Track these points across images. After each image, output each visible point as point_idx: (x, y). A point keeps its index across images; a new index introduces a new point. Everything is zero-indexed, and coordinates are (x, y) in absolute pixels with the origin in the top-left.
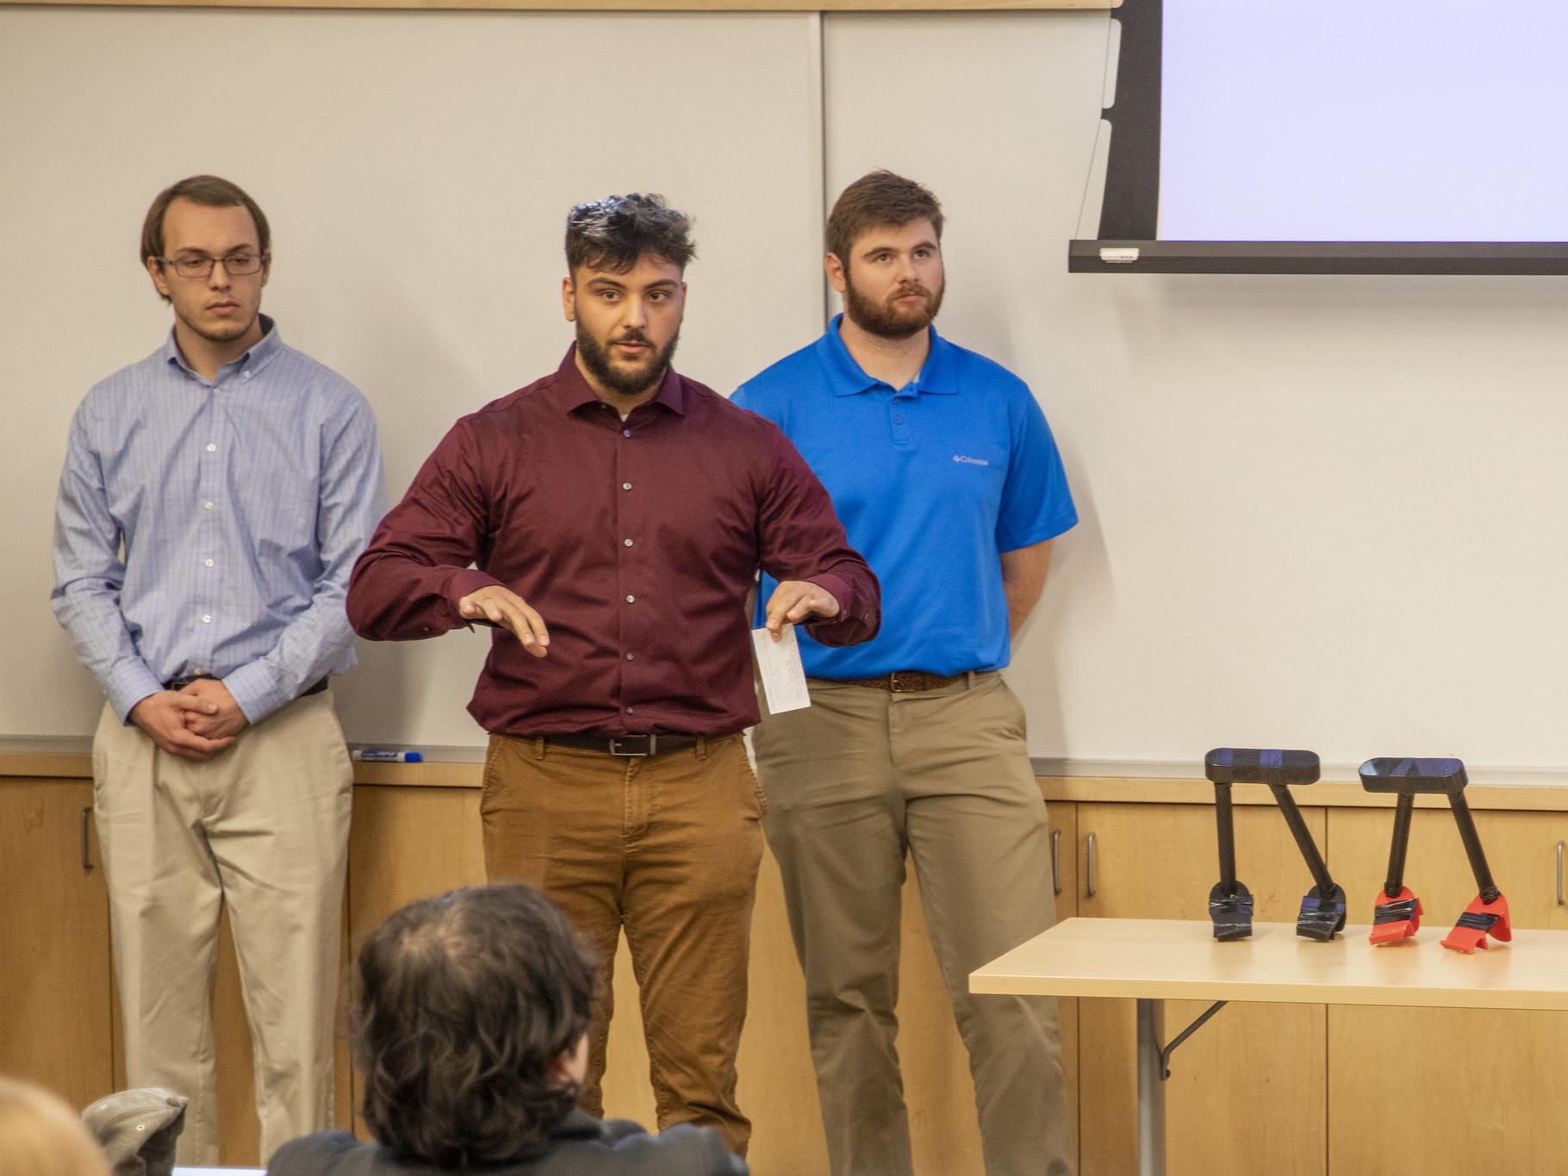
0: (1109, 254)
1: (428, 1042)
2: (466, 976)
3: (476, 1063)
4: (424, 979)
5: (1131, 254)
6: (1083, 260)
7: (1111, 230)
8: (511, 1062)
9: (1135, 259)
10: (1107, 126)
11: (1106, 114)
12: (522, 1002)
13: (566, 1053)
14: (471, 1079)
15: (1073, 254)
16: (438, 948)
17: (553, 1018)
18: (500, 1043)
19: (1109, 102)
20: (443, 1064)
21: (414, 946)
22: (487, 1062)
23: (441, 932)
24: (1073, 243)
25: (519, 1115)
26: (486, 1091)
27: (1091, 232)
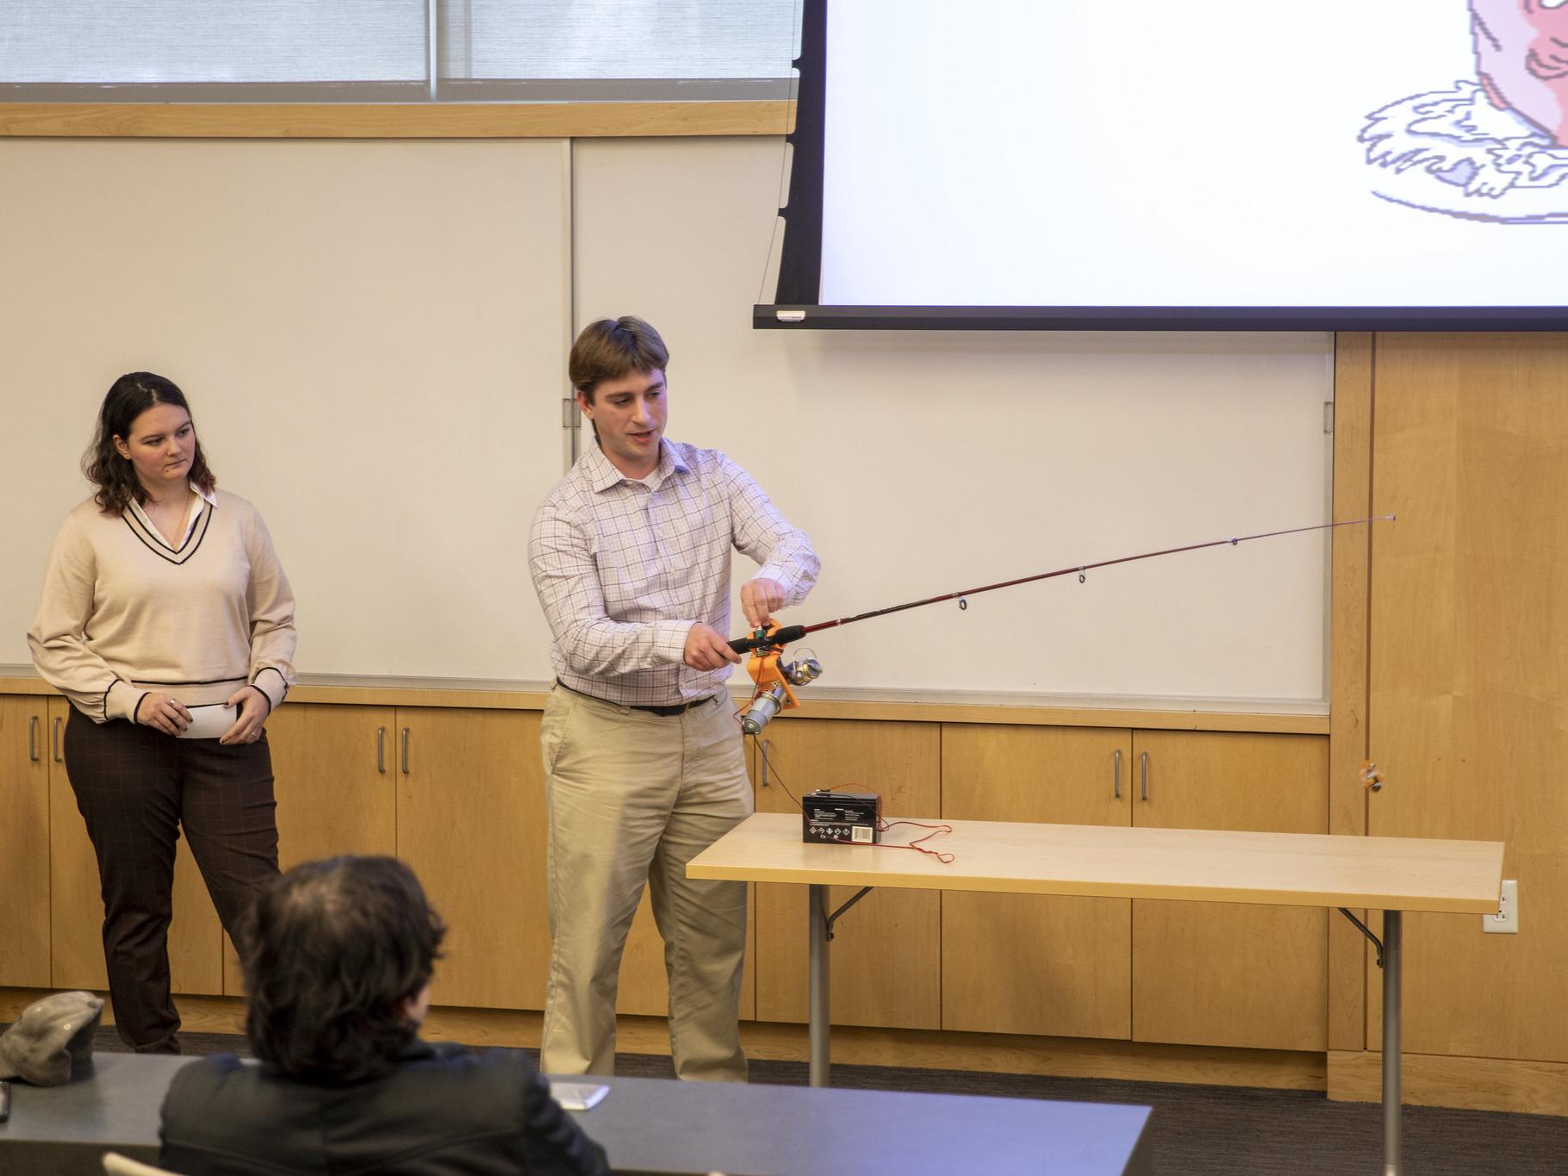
0: (783, 315)
1: (301, 979)
2: (338, 927)
3: (336, 999)
4: (305, 925)
5: (800, 315)
6: (764, 319)
7: (784, 299)
8: (363, 1004)
9: (803, 318)
10: (782, 221)
11: (782, 212)
12: (378, 953)
13: (408, 1000)
14: (330, 1013)
15: (758, 315)
16: (319, 901)
17: (402, 969)
18: (357, 986)
19: (784, 204)
20: (311, 997)
21: (300, 898)
22: (345, 1000)
23: (324, 889)
24: (756, 307)
25: (366, 1045)
26: (342, 1024)
27: (769, 298)
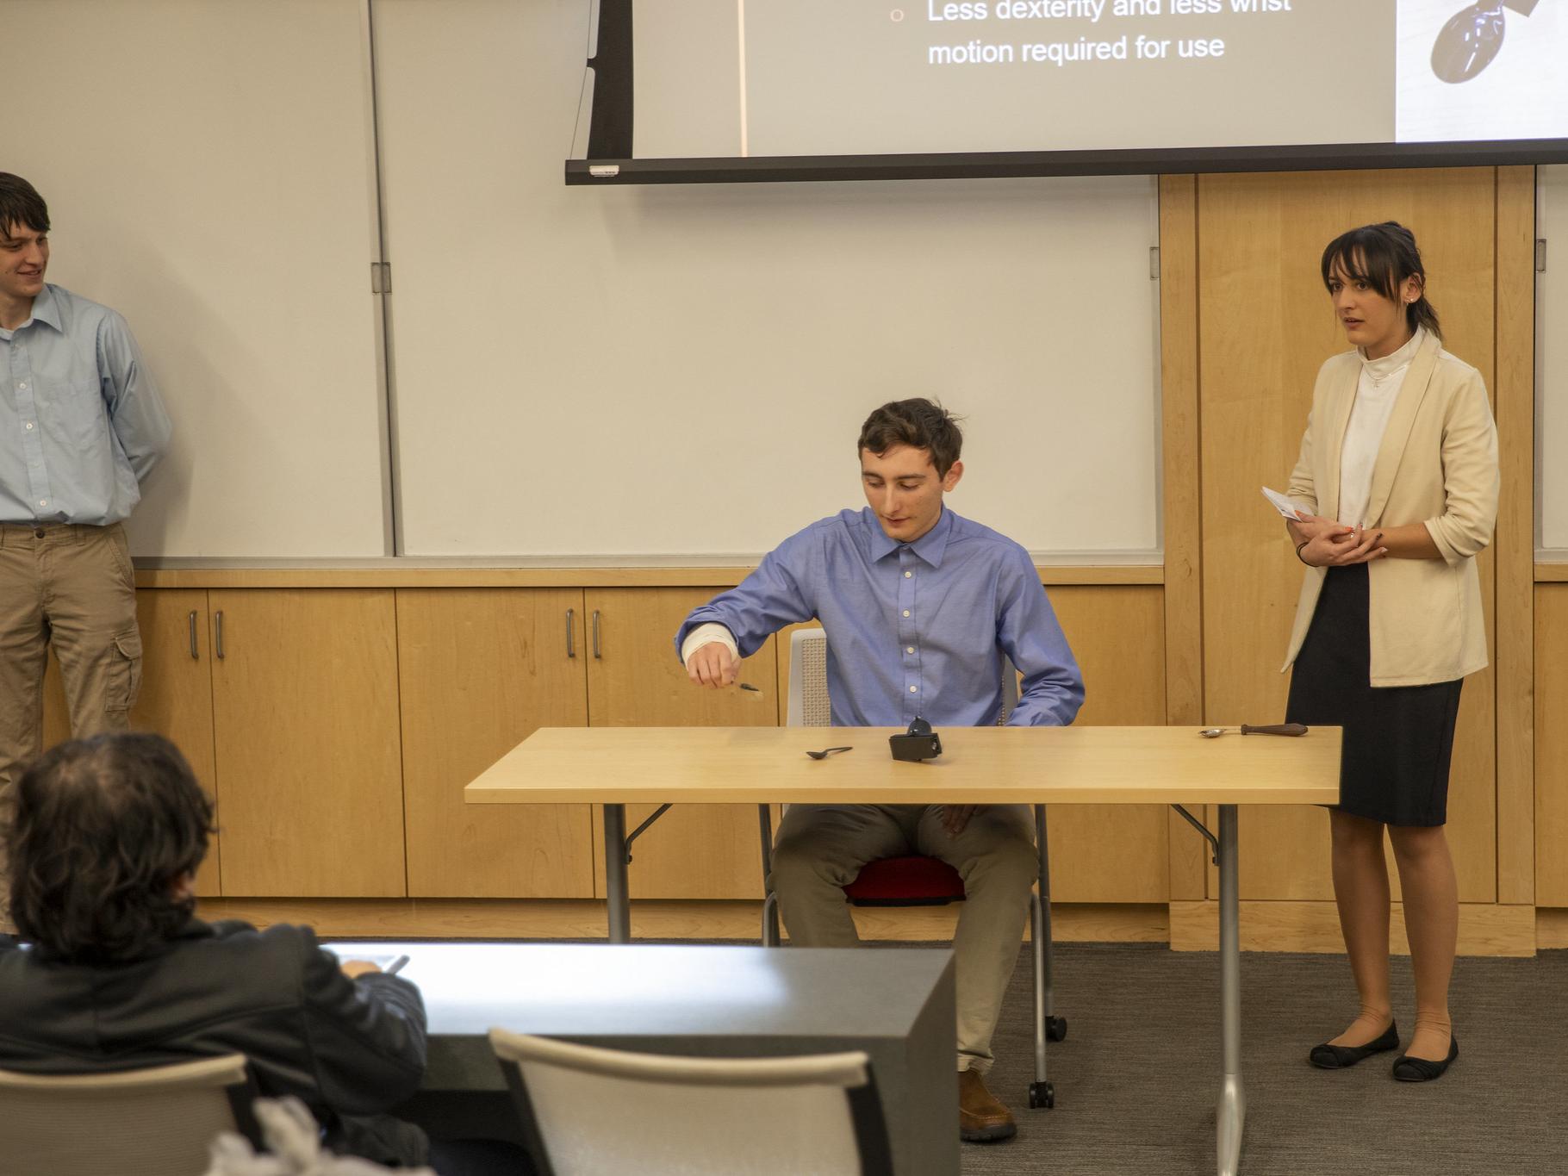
0: (596, 170)
1: (76, 856)
2: (113, 802)
3: (114, 875)
4: (74, 805)
5: (614, 169)
6: (576, 175)
7: (598, 151)
8: (143, 877)
9: (616, 173)
10: (591, 72)
11: (590, 63)
12: (156, 827)
13: (186, 874)
14: (109, 889)
15: (570, 171)
16: (91, 778)
17: (180, 843)
18: (136, 861)
19: (593, 55)
20: (86, 874)
21: (69, 775)
22: (124, 876)
23: (94, 765)
24: (568, 163)
25: (145, 923)
26: (119, 900)
27: (581, 153)
